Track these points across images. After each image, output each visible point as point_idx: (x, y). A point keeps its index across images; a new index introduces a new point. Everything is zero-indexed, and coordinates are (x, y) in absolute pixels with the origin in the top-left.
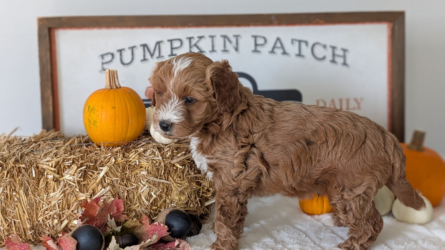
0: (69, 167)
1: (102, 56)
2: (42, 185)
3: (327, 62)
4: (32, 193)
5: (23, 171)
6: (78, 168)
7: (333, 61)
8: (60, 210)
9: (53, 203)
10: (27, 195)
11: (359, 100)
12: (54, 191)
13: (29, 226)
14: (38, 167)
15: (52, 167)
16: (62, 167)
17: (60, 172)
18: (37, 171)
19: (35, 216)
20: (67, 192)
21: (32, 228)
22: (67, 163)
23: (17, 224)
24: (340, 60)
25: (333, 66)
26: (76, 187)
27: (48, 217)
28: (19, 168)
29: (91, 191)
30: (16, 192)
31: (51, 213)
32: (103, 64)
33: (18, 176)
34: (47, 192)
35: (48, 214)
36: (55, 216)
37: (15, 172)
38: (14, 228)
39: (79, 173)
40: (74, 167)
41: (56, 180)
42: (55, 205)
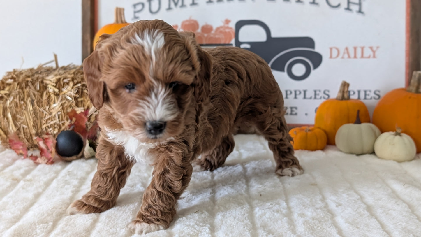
0: (68, 84)
1: (135, 6)
2: (45, 97)
3: (342, 9)
4: (37, 103)
5: (30, 84)
6: (74, 85)
7: (348, 9)
8: (59, 121)
9: (54, 114)
10: (33, 105)
11: (375, 49)
12: (54, 103)
13: (34, 132)
14: (42, 82)
15: (54, 82)
16: (62, 83)
17: (60, 88)
18: (42, 85)
19: (39, 124)
20: (66, 105)
21: (37, 134)
22: (66, 81)
23: (25, 129)
24: (355, 8)
25: (348, 13)
26: (73, 102)
27: (50, 126)
28: (27, 81)
29: (86, 107)
30: (24, 102)
31: (52, 123)
32: (135, 12)
33: (26, 88)
34: (49, 103)
35: (50, 123)
36: (56, 126)
37: (24, 85)
38: (22, 133)
39: (76, 90)
40: (71, 84)
41: (57, 95)
42: (55, 116)
